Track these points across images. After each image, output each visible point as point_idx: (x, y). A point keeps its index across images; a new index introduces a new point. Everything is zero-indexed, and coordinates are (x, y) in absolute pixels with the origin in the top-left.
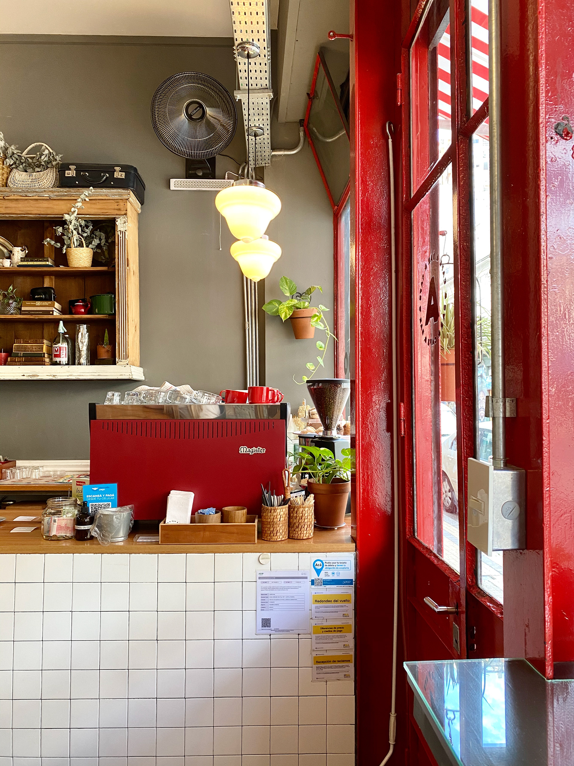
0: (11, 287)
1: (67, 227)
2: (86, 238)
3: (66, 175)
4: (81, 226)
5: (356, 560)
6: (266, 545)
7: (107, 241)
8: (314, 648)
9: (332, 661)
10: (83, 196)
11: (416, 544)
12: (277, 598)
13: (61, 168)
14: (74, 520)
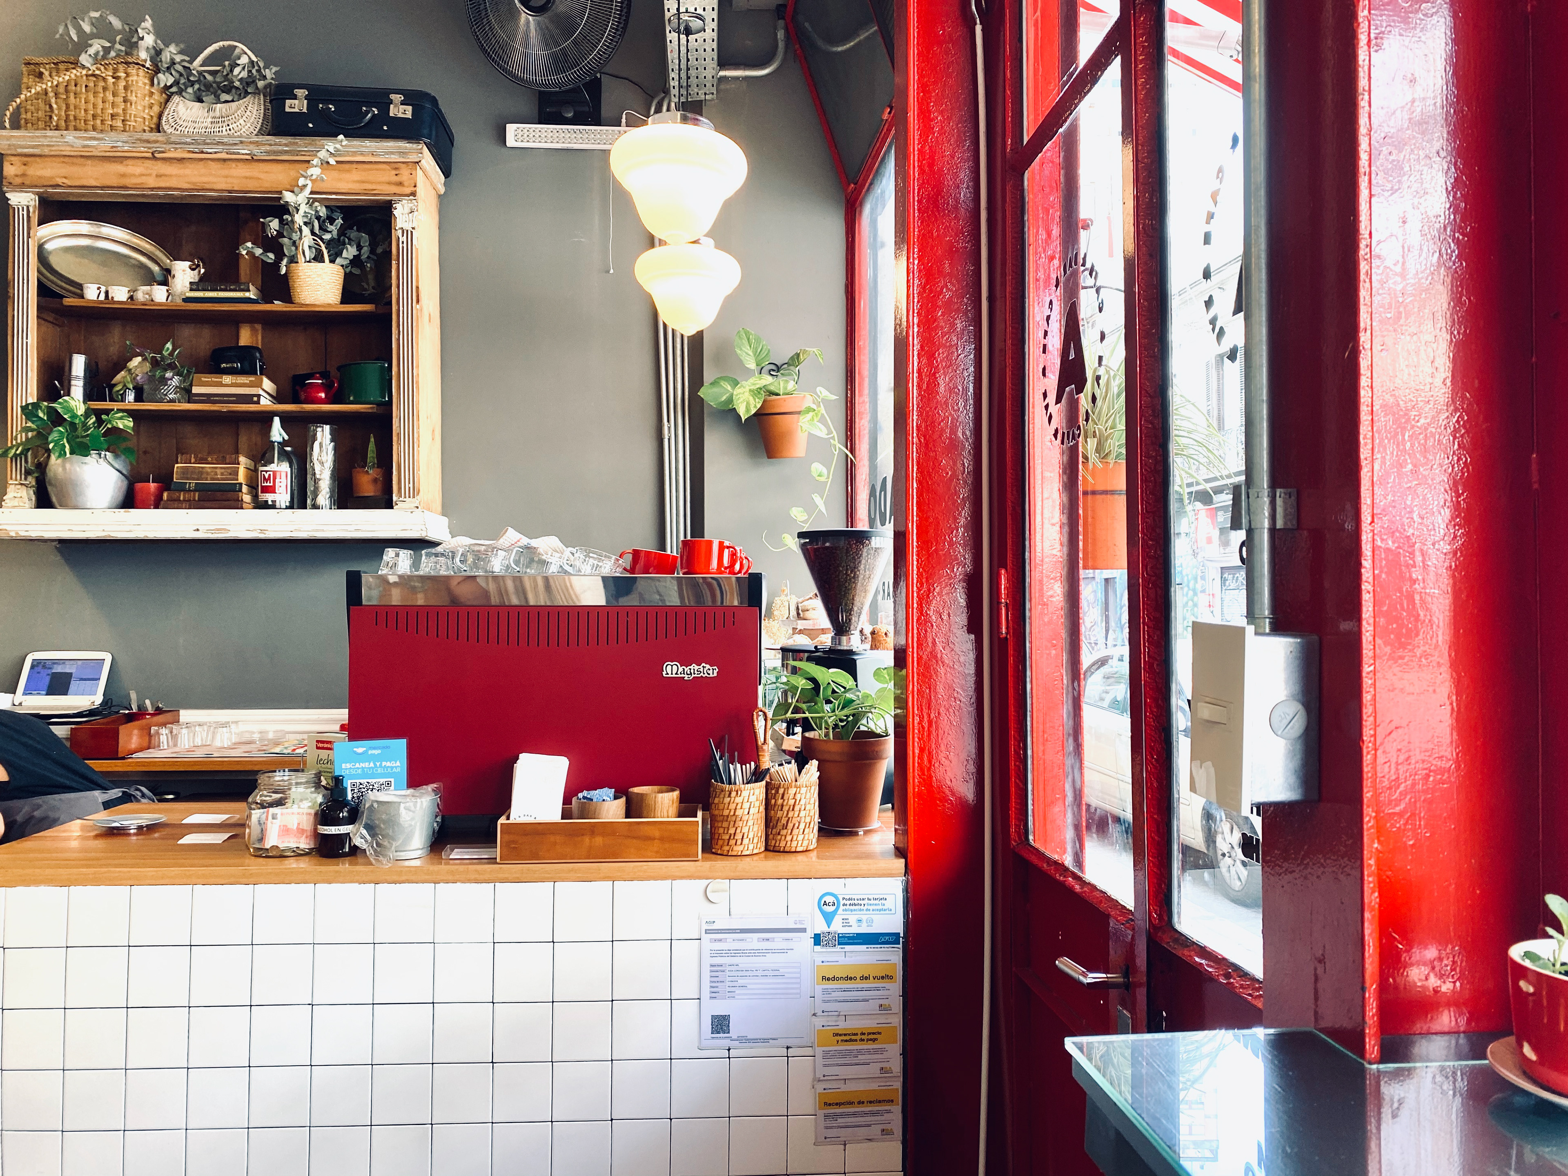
0: (169, 345)
1: (290, 219)
2: (328, 244)
3: (287, 110)
4: (318, 218)
5: (907, 892)
6: (720, 864)
7: (372, 251)
8: (819, 1075)
9: (856, 1101)
10: (323, 154)
11: (1033, 857)
12: (744, 973)
13: (275, 94)
14: (316, 814)
